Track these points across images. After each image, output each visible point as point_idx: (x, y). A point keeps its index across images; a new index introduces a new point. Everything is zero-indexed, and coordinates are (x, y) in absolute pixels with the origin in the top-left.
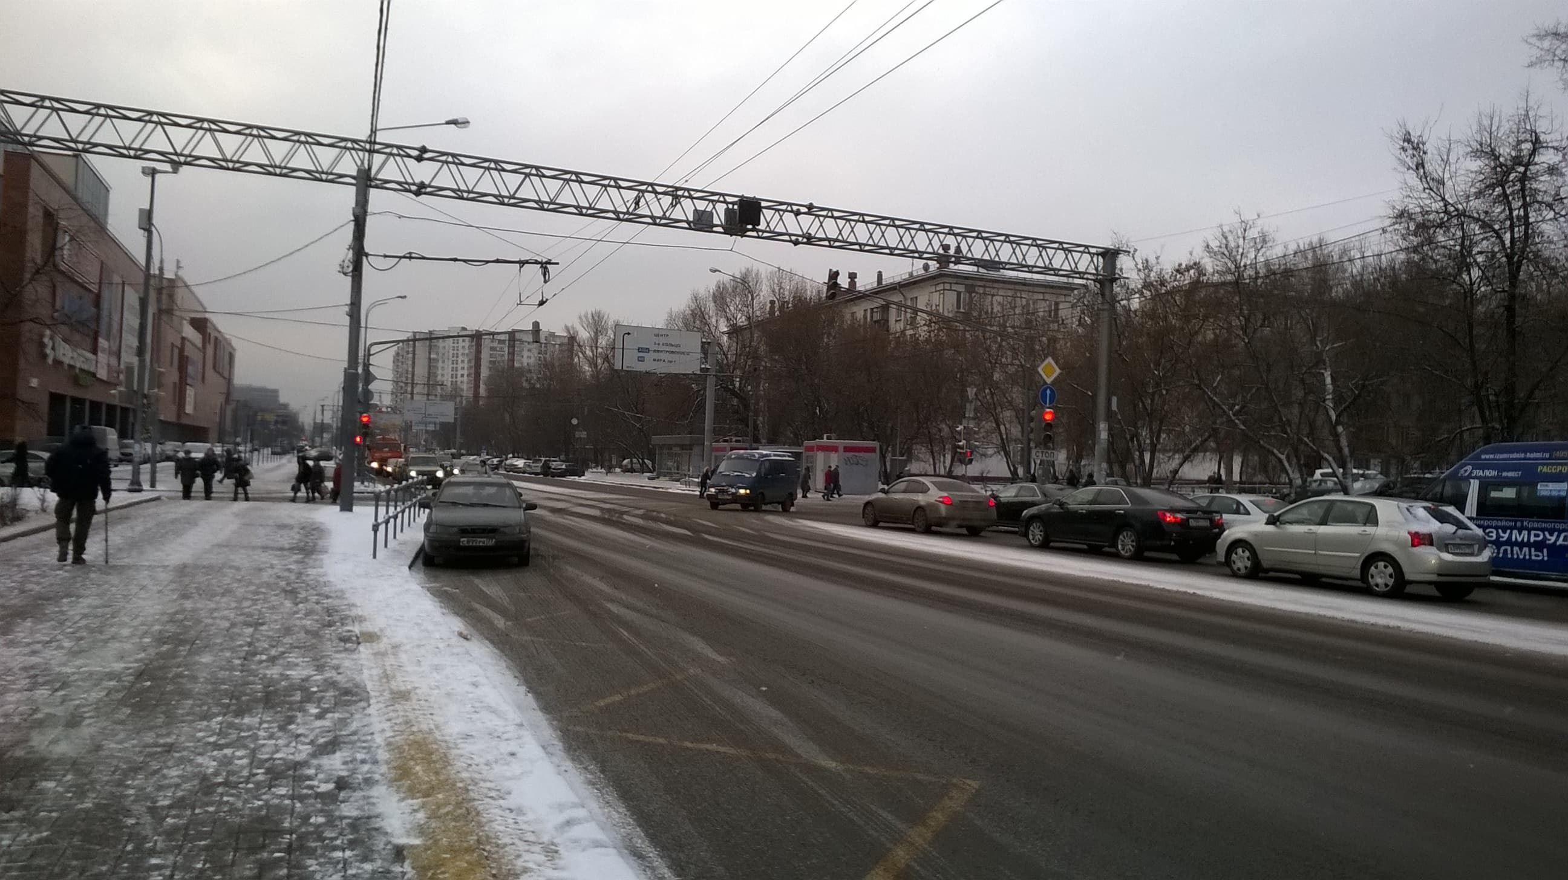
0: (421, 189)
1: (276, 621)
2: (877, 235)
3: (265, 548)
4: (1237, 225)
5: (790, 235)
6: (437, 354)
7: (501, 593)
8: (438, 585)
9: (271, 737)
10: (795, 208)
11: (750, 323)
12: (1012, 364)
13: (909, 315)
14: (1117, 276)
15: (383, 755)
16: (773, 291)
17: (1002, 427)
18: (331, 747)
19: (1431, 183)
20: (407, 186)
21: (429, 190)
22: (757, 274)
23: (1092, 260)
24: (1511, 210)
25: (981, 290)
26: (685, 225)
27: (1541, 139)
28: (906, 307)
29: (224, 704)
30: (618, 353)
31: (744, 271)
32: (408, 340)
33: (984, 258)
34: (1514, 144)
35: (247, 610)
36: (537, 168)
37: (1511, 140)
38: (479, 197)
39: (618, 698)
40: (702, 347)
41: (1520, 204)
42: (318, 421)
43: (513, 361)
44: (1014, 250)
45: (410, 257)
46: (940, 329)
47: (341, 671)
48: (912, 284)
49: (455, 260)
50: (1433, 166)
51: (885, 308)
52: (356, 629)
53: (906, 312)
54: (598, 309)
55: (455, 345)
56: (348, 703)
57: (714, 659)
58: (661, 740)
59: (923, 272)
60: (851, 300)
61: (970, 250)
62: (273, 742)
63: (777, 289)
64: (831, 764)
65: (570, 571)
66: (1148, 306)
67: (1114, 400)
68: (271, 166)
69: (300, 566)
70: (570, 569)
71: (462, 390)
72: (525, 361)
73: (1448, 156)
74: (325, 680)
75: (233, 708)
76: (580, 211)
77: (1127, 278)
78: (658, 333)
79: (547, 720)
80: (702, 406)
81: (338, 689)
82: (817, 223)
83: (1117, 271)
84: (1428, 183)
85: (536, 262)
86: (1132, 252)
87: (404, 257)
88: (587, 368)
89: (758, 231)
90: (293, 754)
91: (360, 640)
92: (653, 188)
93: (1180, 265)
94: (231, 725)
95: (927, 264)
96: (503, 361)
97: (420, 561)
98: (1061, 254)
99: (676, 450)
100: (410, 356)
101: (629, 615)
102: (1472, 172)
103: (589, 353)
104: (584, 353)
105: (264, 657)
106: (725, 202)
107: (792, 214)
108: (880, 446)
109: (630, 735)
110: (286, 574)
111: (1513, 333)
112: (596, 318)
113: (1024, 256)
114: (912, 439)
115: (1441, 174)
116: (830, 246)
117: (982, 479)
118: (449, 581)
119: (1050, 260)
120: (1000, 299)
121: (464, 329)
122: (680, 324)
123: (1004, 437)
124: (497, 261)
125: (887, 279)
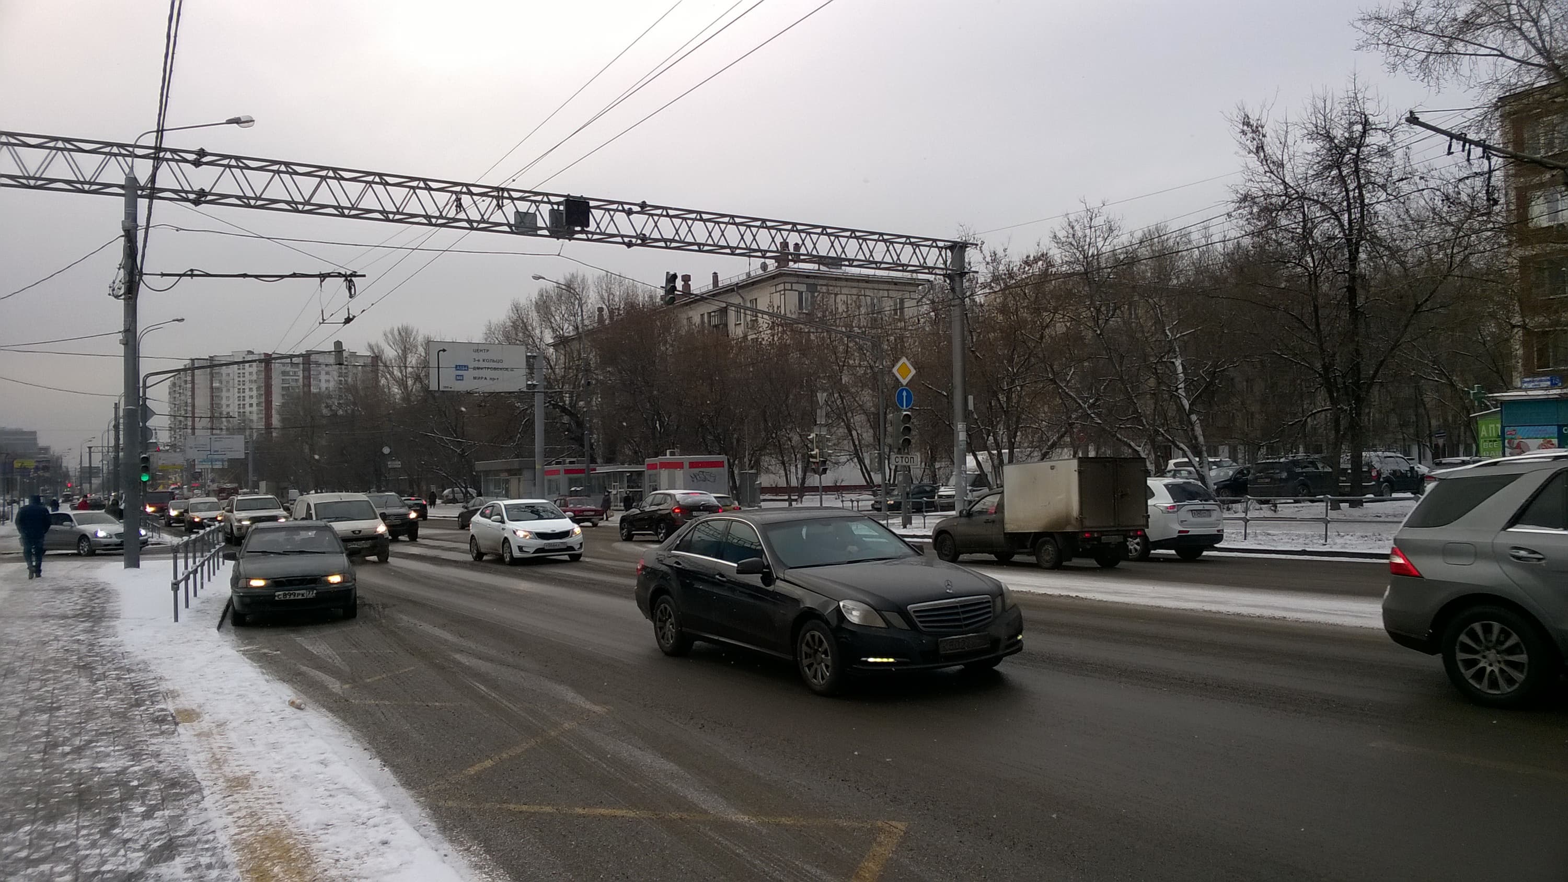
0: (200, 198)
1: (73, 703)
2: (716, 234)
3: (45, 617)
4: (1083, 214)
5: (622, 236)
6: (221, 382)
7: (330, 652)
8: (254, 647)
9: (94, 845)
10: (626, 207)
11: (578, 333)
12: (860, 366)
13: (749, 318)
14: (966, 270)
15: (231, 857)
16: (602, 298)
17: (854, 433)
18: (166, 852)
19: (1271, 166)
20: (184, 195)
21: (209, 198)
22: (583, 280)
23: (940, 254)
24: (1347, 191)
25: (824, 289)
26: (506, 229)
27: (1370, 120)
28: (746, 309)
29: (29, 809)
30: (433, 373)
31: (568, 276)
32: (185, 370)
33: (830, 255)
34: (1346, 125)
35: (36, 693)
36: (335, 170)
37: (1343, 122)
38: (268, 204)
39: (488, 763)
40: (527, 361)
41: (1355, 184)
42: (86, 464)
43: (310, 386)
44: (860, 245)
45: (191, 274)
46: (784, 332)
47: (162, 758)
48: (750, 284)
49: (245, 276)
50: (1273, 149)
51: (724, 311)
52: (171, 706)
53: (745, 314)
54: (405, 324)
55: (241, 371)
56: (178, 797)
57: (589, 711)
58: (548, 809)
59: (760, 272)
60: (686, 304)
61: (815, 247)
62: (98, 851)
63: (606, 295)
64: (743, 818)
65: (405, 620)
66: (998, 300)
67: (971, 398)
68: (24, 177)
69: (89, 636)
70: (405, 618)
71: (251, 421)
72: (323, 385)
73: (1286, 137)
74: (146, 771)
75: (41, 813)
76: (386, 216)
77: (977, 272)
78: (478, 348)
79: (413, 796)
80: (531, 424)
81: (164, 781)
82: (651, 222)
83: (966, 265)
84: (1269, 167)
85: (340, 275)
86: (980, 245)
87: (184, 275)
88: (396, 390)
89: (587, 233)
90: (124, 864)
91: (178, 720)
92: (468, 189)
93: (1028, 257)
94: (42, 835)
95: (765, 263)
96: (298, 387)
97: (228, 621)
98: (909, 249)
99: (504, 476)
100: (189, 386)
101: (484, 666)
102: (1308, 154)
103: (397, 372)
104: (392, 374)
105: (67, 749)
106: (549, 202)
107: (624, 214)
108: (728, 459)
109: (512, 806)
110: (75, 646)
111: (1355, 313)
112: (403, 334)
113: (871, 253)
114: (760, 450)
115: (1280, 157)
116: (667, 247)
117: (837, 489)
118: (266, 641)
119: (898, 256)
120: (844, 298)
121: (250, 352)
122: (501, 338)
123: (857, 443)
124: (294, 275)
125: (723, 281)
